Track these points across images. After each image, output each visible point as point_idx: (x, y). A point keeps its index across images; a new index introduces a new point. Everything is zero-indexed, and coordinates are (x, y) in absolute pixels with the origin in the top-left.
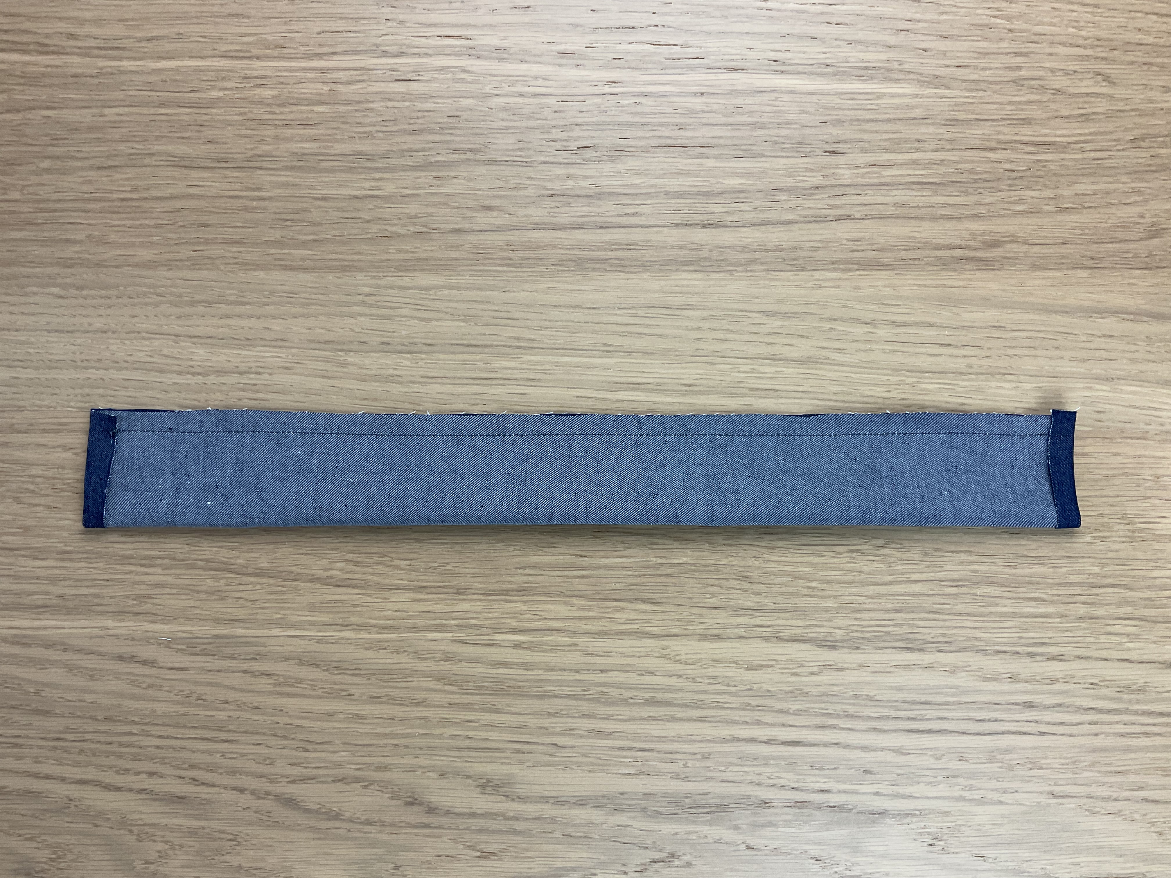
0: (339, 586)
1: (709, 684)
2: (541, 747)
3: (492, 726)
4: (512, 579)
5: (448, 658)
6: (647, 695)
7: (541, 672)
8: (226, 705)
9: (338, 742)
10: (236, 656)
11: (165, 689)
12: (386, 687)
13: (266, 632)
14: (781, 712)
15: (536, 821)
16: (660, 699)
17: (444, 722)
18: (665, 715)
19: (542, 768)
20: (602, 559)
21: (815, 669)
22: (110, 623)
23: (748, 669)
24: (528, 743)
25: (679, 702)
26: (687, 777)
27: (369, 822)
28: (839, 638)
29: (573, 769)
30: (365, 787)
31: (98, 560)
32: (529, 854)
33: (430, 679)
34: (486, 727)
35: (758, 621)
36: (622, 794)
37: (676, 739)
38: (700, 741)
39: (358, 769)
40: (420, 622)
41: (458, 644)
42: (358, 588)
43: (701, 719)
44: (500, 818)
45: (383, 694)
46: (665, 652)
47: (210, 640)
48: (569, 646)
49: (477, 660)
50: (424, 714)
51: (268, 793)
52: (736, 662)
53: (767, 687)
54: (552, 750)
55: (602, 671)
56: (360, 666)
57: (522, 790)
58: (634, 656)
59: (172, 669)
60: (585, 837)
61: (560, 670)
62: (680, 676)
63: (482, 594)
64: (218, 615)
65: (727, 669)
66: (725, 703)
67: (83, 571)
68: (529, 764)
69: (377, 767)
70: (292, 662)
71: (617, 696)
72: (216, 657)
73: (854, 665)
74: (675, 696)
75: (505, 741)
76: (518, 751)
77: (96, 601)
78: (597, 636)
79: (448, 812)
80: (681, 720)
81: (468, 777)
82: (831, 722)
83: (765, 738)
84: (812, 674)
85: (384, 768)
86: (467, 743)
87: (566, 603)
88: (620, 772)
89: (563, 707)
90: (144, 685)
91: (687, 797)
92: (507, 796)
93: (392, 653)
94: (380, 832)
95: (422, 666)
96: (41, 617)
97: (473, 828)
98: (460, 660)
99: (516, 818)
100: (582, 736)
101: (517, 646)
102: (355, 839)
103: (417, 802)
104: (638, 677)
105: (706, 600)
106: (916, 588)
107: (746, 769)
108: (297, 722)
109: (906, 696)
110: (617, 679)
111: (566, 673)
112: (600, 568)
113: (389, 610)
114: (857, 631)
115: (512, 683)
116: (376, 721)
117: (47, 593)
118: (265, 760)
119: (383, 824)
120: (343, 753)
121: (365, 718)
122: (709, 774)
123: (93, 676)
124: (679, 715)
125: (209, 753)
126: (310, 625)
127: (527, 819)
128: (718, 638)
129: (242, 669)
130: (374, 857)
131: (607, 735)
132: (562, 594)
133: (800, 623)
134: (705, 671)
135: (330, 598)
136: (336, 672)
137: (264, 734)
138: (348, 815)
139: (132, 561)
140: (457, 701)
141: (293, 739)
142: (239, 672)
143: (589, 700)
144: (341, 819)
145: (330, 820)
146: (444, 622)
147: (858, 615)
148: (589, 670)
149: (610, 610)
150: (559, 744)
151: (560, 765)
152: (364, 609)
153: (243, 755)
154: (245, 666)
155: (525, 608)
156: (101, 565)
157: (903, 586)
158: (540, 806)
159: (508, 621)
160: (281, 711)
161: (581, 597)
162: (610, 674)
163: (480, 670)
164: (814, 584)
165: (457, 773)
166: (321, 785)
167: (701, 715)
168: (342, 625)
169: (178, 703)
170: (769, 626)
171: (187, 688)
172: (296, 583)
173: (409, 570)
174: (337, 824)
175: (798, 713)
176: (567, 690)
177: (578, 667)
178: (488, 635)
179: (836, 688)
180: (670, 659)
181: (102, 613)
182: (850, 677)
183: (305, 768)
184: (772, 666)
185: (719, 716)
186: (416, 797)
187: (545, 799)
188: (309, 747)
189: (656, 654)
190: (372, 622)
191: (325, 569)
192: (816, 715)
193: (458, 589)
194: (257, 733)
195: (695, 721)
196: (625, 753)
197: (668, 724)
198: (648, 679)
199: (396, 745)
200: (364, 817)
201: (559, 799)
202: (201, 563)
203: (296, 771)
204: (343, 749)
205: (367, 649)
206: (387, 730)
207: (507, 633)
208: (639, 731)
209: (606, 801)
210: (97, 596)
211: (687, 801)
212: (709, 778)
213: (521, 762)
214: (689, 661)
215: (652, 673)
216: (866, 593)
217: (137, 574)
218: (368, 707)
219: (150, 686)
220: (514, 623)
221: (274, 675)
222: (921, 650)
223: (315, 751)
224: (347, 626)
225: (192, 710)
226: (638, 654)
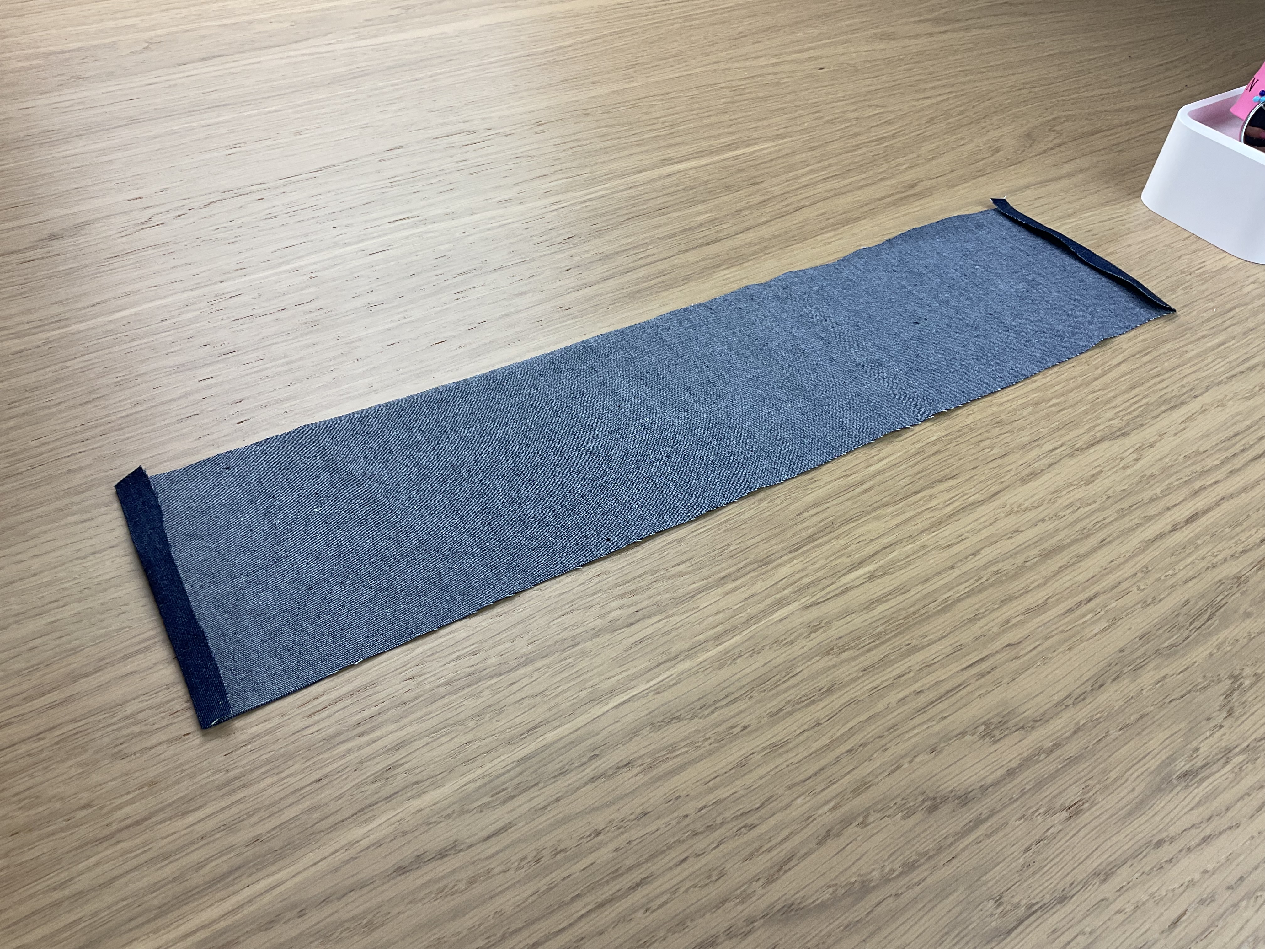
0: (632, 624)
1: (1073, 512)
2: (998, 657)
3: (928, 666)
4: (805, 525)
5: (815, 627)
6: (1036, 551)
7: (919, 588)
8: (600, 837)
9: (780, 791)
10: (567, 767)
11: (496, 871)
12: (778, 694)
13: (585, 718)
14: (1152, 500)
15: (1080, 734)
16: (1050, 549)
17: (877, 692)
18: (1071, 558)
19: (1023, 676)
20: (869, 469)
21: (1135, 456)
22: (356, 833)
23: (1088, 483)
24: (982, 660)
25: (1069, 540)
26: (1154, 598)
27: (910, 867)
28: (1120, 425)
29: (1051, 658)
30: (863, 824)
31: (290, 763)
32: (1113, 775)
33: (817, 658)
34: (926, 671)
35: (1048, 447)
36: (1122, 651)
37: (1104, 572)
38: (1126, 561)
39: (834, 808)
40: (753, 611)
41: (813, 608)
42: (655, 614)
43: (1103, 543)
44: (1042, 757)
45: (783, 703)
46: (1007, 508)
47: (518, 769)
48: (917, 551)
49: (847, 612)
50: (847, 697)
51: (750, 921)
52: (1071, 485)
53: (1119, 489)
54: (1013, 653)
55: (974, 555)
56: (730, 689)
57: (1030, 710)
58: (985, 528)
59: (489, 837)
60: (1142, 717)
61: (935, 575)
62: (1043, 520)
63: (790, 552)
64: (507, 735)
65: (1072, 494)
66: (1104, 519)
67: (276, 789)
68: (1006, 680)
69: (853, 791)
70: (644, 732)
71: (1012, 568)
72: (541, 785)
73: (1156, 438)
74: (1058, 538)
75: (958, 672)
76: (982, 675)
77: (316, 815)
78: (934, 529)
79: (984, 789)
80: (1087, 555)
81: (963, 734)
82: (1197, 485)
83: (1169, 528)
84: (1137, 460)
85: (862, 787)
86: (922, 700)
87: (877, 518)
88: (1095, 632)
89: (977, 606)
90: (462, 886)
91: (1177, 616)
92: (1023, 728)
93: (752, 656)
94: (935, 868)
95: (797, 650)
96: (236, 887)
97: (1028, 787)
98: (830, 623)
99: (1057, 745)
100: (1024, 622)
101: (871, 577)
102: (914, 901)
103: (938, 801)
104: (1010, 541)
105: (991, 454)
106: (1124, 368)
107: (1189, 560)
108: (711, 798)
109: (1218, 436)
110: (995, 553)
111: (943, 576)
112: (874, 476)
113: (708, 617)
114: (1126, 414)
115: (904, 614)
116: (802, 738)
117: (230, 849)
118: (709, 877)
119: (927, 856)
120: (799, 801)
121: (787, 743)
122: (1168, 584)
123: (370, 922)
124: (1082, 551)
125: (625, 919)
126: (632, 680)
127: (1068, 738)
128: (1034, 475)
129: (587, 778)
130: (959, 908)
131: (1044, 606)
132: (865, 513)
133: (1081, 431)
134: (1056, 505)
135: (632, 640)
136: (706, 712)
137: (680, 841)
138: (876, 875)
139: (343, 737)
140: (867, 663)
141: (722, 823)
142: (586, 784)
143: (991, 585)
144: (874, 887)
145: (862, 899)
146: (778, 596)
147: (1113, 404)
148: (961, 561)
149: (921, 502)
150: (1013, 641)
151: (1036, 662)
152: (681, 630)
153: (674, 891)
154: (589, 772)
155: (842, 542)
156: (297, 767)
157: (1114, 372)
158: (1066, 715)
159: (839, 561)
160: (675, 799)
161: (884, 506)
162: (983, 553)
163: (858, 621)
164: (1054, 401)
165: (947, 738)
166: (808, 860)
167: (1100, 539)
168: (670, 660)
169: (529, 878)
170: (1061, 446)
171: (529, 850)
172: (580, 647)
173: (694, 571)
174: (873, 898)
175: (1166, 493)
176: (962, 589)
177: (949, 563)
178: (833, 584)
179: (1167, 460)
180: (1017, 512)
181: (334, 827)
182: (1165, 447)
183: (770, 850)
184: (1101, 472)
185: (1114, 532)
186: (931, 795)
187: (1062, 705)
188: (751, 820)
189: (1003, 515)
190: (702, 637)
191: (603, 616)
192: (1179, 487)
193: (761, 561)
194: (669, 848)
195: (1100, 547)
196: (1078, 613)
197: (1082, 564)
198: (1019, 539)
199: (850, 751)
200: (897, 865)
201: (1075, 695)
202: (442, 690)
203: (762, 863)
204: (795, 795)
205: (720, 667)
206: (825, 741)
207: (849, 571)
208: (1067, 585)
209: (1117, 668)
210: (314, 808)
211: (1180, 618)
212: (1173, 587)
213: (997, 683)
214: (1035, 505)
215: (1017, 531)
216: (1097, 388)
217: (359, 748)
218: (778, 728)
219: (472, 881)
220: (846, 561)
221: (633, 760)
222: (1183, 403)
223: (763, 820)
224: (676, 657)
225: (558, 875)
226: (987, 523)
